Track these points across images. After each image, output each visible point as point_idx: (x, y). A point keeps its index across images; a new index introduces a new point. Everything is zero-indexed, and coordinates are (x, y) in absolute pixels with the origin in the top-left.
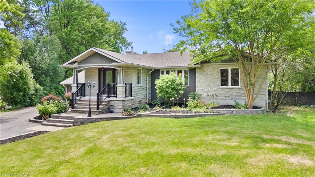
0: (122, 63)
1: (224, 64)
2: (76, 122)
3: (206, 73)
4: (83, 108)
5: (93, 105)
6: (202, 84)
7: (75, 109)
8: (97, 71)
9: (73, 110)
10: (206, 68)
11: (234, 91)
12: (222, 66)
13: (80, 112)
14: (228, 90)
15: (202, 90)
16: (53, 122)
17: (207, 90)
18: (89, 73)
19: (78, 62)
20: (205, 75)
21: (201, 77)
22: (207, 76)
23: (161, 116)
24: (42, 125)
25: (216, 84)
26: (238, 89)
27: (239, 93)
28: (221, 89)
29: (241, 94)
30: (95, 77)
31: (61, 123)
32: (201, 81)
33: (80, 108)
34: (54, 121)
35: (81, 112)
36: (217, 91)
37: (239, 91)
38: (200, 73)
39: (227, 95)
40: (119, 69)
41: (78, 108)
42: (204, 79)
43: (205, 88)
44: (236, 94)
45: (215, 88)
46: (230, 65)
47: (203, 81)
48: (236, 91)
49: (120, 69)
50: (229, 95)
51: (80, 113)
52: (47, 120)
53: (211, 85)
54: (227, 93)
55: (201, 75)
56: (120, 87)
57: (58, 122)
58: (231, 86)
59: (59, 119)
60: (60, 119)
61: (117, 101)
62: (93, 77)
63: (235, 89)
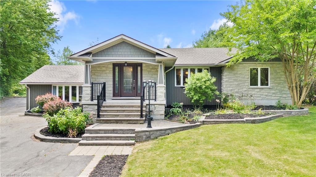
0: (169, 57)
1: (255, 63)
2: (140, 137)
3: (235, 72)
4: (114, 116)
5: (129, 111)
6: (231, 84)
7: (101, 118)
8: (111, 66)
9: (101, 120)
10: (235, 67)
11: (265, 91)
12: (253, 65)
13: (112, 121)
14: (258, 90)
15: (232, 90)
16: (96, 140)
17: (237, 90)
18: (98, 69)
19: (93, 54)
20: (234, 74)
21: (230, 76)
22: (236, 75)
23: (233, 121)
24: (81, 145)
25: (246, 84)
26: (268, 89)
27: (270, 93)
28: (251, 89)
29: (271, 94)
30: (109, 75)
31: (111, 140)
32: (230, 81)
33: (109, 116)
34: (97, 138)
35: (114, 121)
36: (247, 92)
37: (269, 91)
38: (229, 72)
39: (258, 95)
40: (159, 64)
41: (105, 116)
42: (233, 78)
43: (234, 88)
44: (267, 94)
45: (245, 88)
46: (261, 64)
47: (232, 80)
48: (267, 91)
49: (161, 65)
50: (259, 96)
51: (113, 123)
52: (84, 137)
53: (241, 85)
54: (258, 93)
55: (230, 74)
56: (162, 88)
57: (105, 138)
58: (261, 86)
59: (99, 134)
60: (102, 134)
61: (158, 105)
62: (105, 75)
63: (266, 89)
